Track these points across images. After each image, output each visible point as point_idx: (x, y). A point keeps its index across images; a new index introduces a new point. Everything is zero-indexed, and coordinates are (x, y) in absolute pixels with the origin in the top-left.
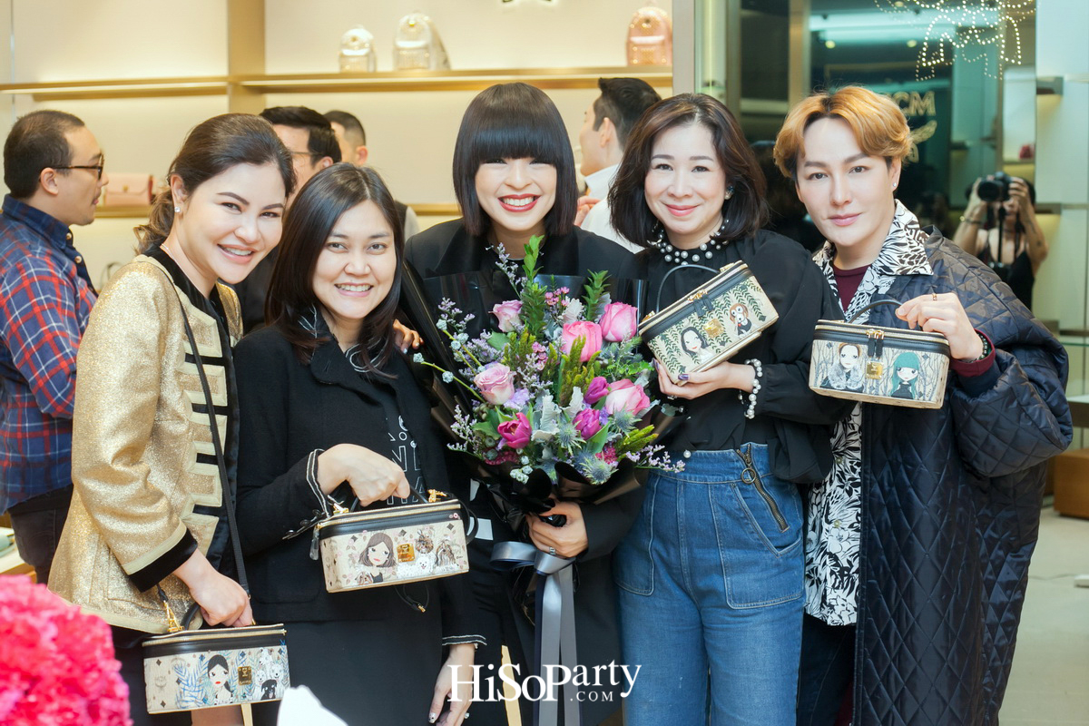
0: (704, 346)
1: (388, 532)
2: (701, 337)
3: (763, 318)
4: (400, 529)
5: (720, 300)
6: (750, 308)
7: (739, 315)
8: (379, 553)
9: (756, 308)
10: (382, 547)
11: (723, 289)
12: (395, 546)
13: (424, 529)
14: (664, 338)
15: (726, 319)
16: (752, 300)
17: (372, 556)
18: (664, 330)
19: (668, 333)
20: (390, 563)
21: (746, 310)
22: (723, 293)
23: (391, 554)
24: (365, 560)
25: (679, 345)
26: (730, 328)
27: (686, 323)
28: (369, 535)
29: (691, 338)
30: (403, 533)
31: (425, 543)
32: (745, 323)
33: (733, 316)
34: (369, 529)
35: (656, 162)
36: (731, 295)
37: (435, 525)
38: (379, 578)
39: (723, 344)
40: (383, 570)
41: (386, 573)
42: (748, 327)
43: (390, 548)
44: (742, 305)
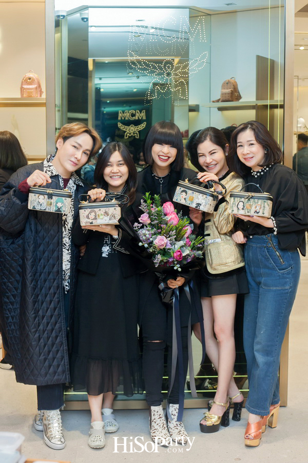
0: (243, 209)
1: (95, 209)
2: (244, 206)
3: (263, 213)
4: (99, 209)
5: (256, 200)
6: (262, 208)
7: (258, 208)
8: (92, 216)
9: (264, 209)
10: (93, 214)
11: (259, 198)
12: (97, 214)
13: (107, 209)
14: (234, 199)
15: (254, 207)
16: (264, 207)
17: (90, 216)
18: (236, 197)
19: (236, 199)
20: (95, 219)
21: (261, 208)
22: (258, 199)
23: (96, 216)
24: (88, 217)
25: (237, 204)
26: (253, 210)
27: (243, 200)
28: (89, 210)
29: (241, 205)
30: (100, 210)
31: (106, 213)
32: (258, 211)
33: (256, 207)
34: (89, 208)
35: (238, 144)
36: (260, 201)
37: (110, 208)
38: (92, 223)
39: (248, 212)
40: (93, 221)
41: (94, 221)
42: (258, 213)
43: (96, 214)
44: (261, 206)
